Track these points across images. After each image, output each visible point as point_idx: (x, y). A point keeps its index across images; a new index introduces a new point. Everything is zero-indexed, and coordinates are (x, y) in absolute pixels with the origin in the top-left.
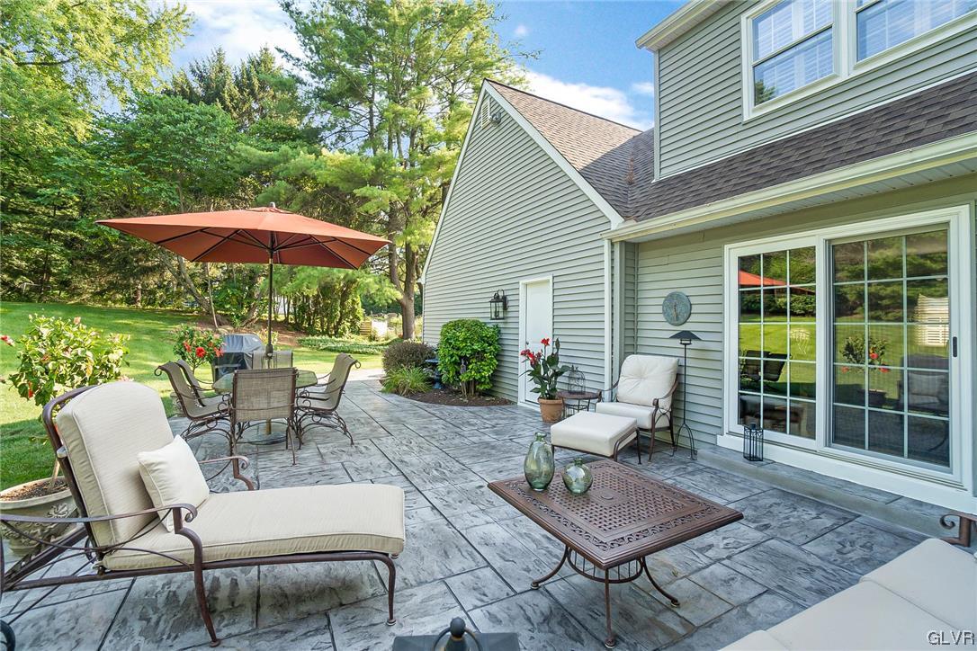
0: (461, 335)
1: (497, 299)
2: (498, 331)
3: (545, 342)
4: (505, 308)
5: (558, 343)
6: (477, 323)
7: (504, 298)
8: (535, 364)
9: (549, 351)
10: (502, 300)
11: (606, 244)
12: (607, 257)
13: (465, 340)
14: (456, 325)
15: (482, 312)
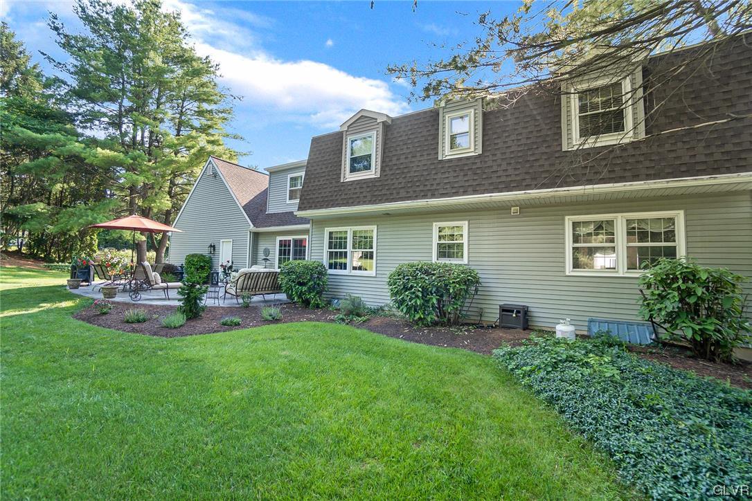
0: (196, 260)
1: (211, 246)
2: (211, 258)
3: (228, 262)
4: (214, 250)
5: (232, 263)
6: (202, 255)
7: (214, 246)
8: (224, 269)
9: (230, 264)
10: (213, 247)
11: (249, 234)
12: (248, 236)
13: (197, 262)
14: (193, 256)
15: (205, 251)
